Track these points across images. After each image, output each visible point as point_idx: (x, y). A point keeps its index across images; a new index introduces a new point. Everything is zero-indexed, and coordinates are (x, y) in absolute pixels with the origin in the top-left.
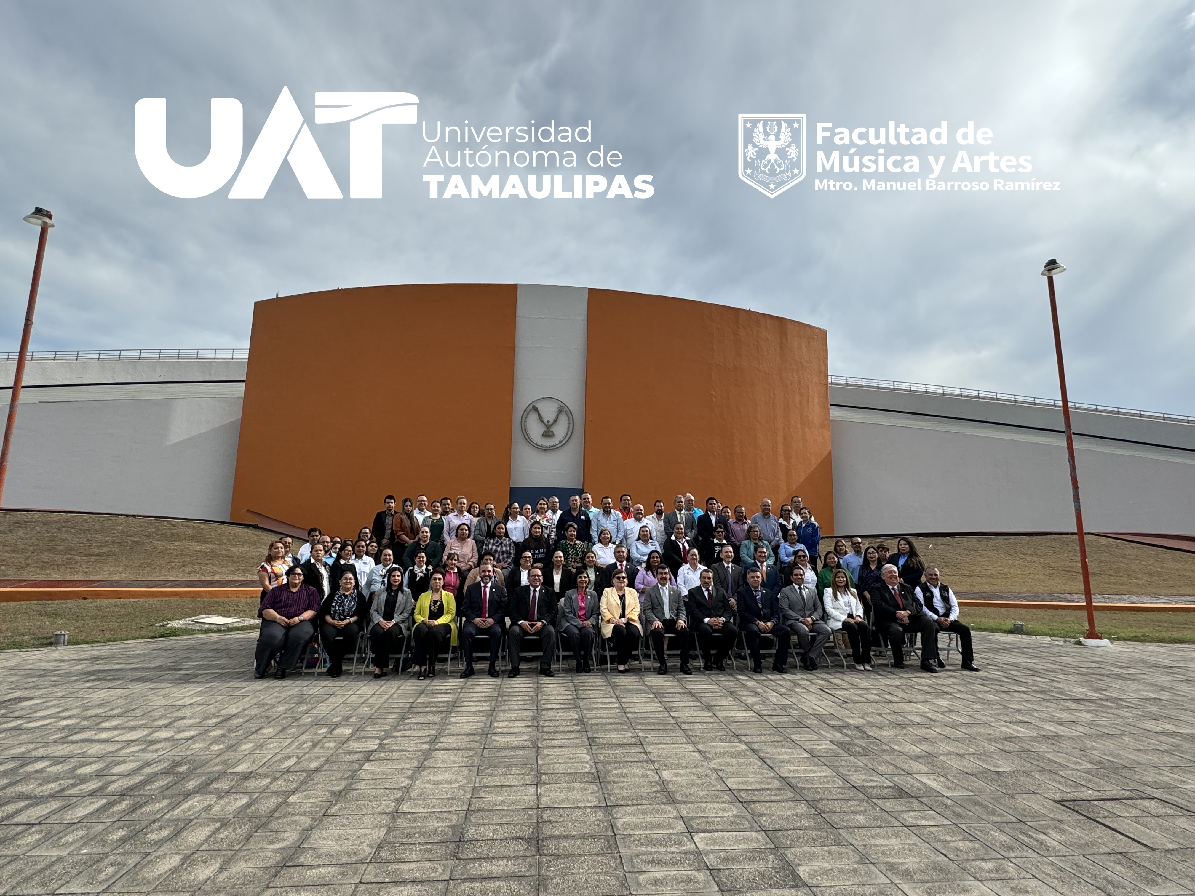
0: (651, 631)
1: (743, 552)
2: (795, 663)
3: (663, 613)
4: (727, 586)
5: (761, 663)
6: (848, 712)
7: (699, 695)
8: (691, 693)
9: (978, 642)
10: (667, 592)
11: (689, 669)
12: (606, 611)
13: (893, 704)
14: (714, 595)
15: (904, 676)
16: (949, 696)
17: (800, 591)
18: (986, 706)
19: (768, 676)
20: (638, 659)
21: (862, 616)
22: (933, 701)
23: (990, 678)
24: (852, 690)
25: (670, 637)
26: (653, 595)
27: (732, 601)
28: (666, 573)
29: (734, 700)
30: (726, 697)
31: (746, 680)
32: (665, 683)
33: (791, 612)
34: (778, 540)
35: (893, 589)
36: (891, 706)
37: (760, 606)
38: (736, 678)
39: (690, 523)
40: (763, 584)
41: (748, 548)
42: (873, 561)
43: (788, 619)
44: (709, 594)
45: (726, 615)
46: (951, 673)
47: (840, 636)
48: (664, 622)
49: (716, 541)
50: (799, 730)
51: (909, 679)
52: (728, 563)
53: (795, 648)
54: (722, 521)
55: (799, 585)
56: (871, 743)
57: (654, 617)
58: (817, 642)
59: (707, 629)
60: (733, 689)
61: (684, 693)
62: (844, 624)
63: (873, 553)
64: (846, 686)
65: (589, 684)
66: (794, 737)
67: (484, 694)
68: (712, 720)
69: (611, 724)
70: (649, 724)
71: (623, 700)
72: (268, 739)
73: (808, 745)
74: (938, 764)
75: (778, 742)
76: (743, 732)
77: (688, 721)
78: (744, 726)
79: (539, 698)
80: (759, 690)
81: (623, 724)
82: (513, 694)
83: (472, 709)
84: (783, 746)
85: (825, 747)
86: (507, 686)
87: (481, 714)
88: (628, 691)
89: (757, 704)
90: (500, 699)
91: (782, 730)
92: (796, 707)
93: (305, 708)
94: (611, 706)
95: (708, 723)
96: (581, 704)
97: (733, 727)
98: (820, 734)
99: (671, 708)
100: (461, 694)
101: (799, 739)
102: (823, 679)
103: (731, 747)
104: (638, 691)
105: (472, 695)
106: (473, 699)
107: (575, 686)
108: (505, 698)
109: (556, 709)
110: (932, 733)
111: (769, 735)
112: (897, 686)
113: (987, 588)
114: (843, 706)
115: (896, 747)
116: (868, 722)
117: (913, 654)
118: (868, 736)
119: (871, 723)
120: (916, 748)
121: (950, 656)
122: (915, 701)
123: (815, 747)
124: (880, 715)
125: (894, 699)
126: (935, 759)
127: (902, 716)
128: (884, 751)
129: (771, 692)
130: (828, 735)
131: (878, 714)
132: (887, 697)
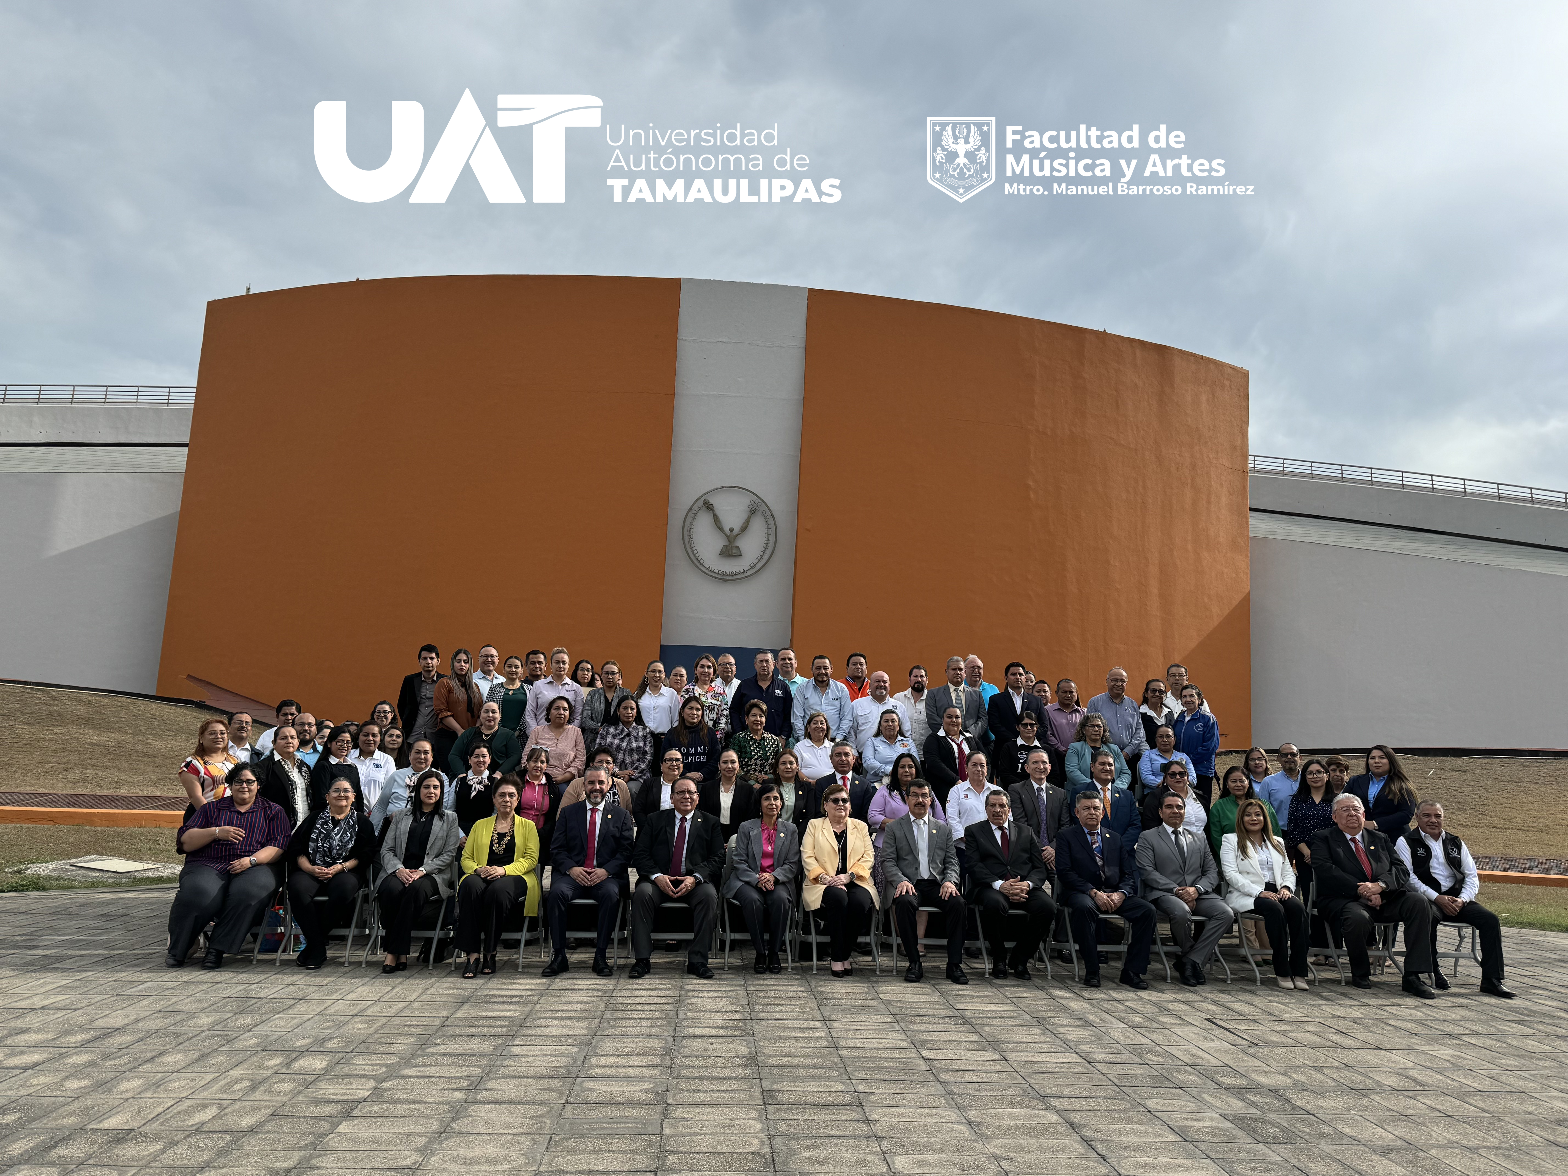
0: (894, 900)
1: (1072, 766)
2: (1163, 972)
3: (917, 869)
4: (1039, 824)
5: (1099, 968)
6: (1257, 1063)
7: (979, 1021)
8: (963, 1017)
9: (1515, 947)
10: (925, 829)
11: (963, 975)
12: (812, 861)
13: (1346, 1051)
14: (1013, 838)
15: (1370, 1001)
16: (1453, 1041)
17: (1177, 838)
18: (1523, 1061)
19: (1111, 992)
20: (869, 953)
21: (1293, 887)
22: (1423, 1048)
23: (1535, 1012)
24: (1267, 1024)
25: (930, 914)
26: (898, 834)
27: (1049, 851)
28: (924, 795)
29: (1044, 1034)
30: (1029, 1027)
31: (1070, 998)
32: (916, 998)
33: (1157, 876)
34: (1139, 745)
35: (1353, 840)
36: (1340, 1054)
37: (1100, 863)
38: (1050, 995)
39: (974, 709)
40: (1105, 822)
41: (1079, 755)
42: (1318, 788)
43: (1153, 889)
44: (1003, 835)
45: (1035, 877)
46: (1459, 1000)
47: (1250, 924)
48: (919, 884)
49: (1020, 741)
50: (1162, 1090)
51: (1378, 1007)
52: (1039, 781)
53: (1163, 944)
54: (1034, 706)
55: (1175, 826)
56: (1298, 1120)
57: (900, 874)
58: (1206, 933)
59: (998, 902)
60: (1043, 1014)
61: (950, 1017)
62: (1259, 901)
63: (1319, 772)
64: (1258, 1015)
65: (777, 994)
66: (1151, 1104)
67: (579, 1007)
68: (998, 1067)
69: (809, 1067)
70: (879, 1069)
71: (836, 1025)
72: (173, 1072)
73: (1177, 1120)
74: (1428, 1164)
75: (1120, 1111)
76: (1054, 1091)
77: (953, 1067)
78: (1059, 1081)
79: (681, 1015)
80: (1091, 1017)
81: (830, 1068)
82: (634, 1008)
83: (554, 1032)
84: (1128, 1120)
85: (1208, 1124)
86: (625, 993)
87: (570, 1041)
88: (848, 1008)
89: (1087, 1043)
90: (608, 1015)
91: (1129, 1091)
92: (1158, 1049)
93: (248, 1021)
94: (811, 1034)
95: (991, 1072)
96: (757, 1028)
97: (1037, 1082)
98: (1203, 1101)
99: (923, 1043)
100: (538, 1006)
101: (1159, 1107)
102: (1214, 1002)
103: (1030, 1117)
104: (865, 1010)
105: (558, 1007)
106: (559, 1014)
107: (749, 996)
108: (619, 1014)
109: (709, 1037)
110: (1416, 1107)
111: (1105, 1098)
112: (1354, 1020)
113: (1536, 851)
114: (1251, 1051)
115: (1347, 1130)
116: (1296, 1083)
117: (1389, 962)
118: (1295, 1108)
119: (1303, 1084)
120: (1385, 1134)
121: (1459, 968)
122: (1388, 1046)
123: (1190, 1123)
124: (1319, 1069)
125: (1346, 1042)
126: (1420, 1154)
127: (1360, 1073)
128: (1323, 1135)
129: (1115, 1021)
130: (1218, 1103)
131: (1315, 1068)
132: (1334, 1037)
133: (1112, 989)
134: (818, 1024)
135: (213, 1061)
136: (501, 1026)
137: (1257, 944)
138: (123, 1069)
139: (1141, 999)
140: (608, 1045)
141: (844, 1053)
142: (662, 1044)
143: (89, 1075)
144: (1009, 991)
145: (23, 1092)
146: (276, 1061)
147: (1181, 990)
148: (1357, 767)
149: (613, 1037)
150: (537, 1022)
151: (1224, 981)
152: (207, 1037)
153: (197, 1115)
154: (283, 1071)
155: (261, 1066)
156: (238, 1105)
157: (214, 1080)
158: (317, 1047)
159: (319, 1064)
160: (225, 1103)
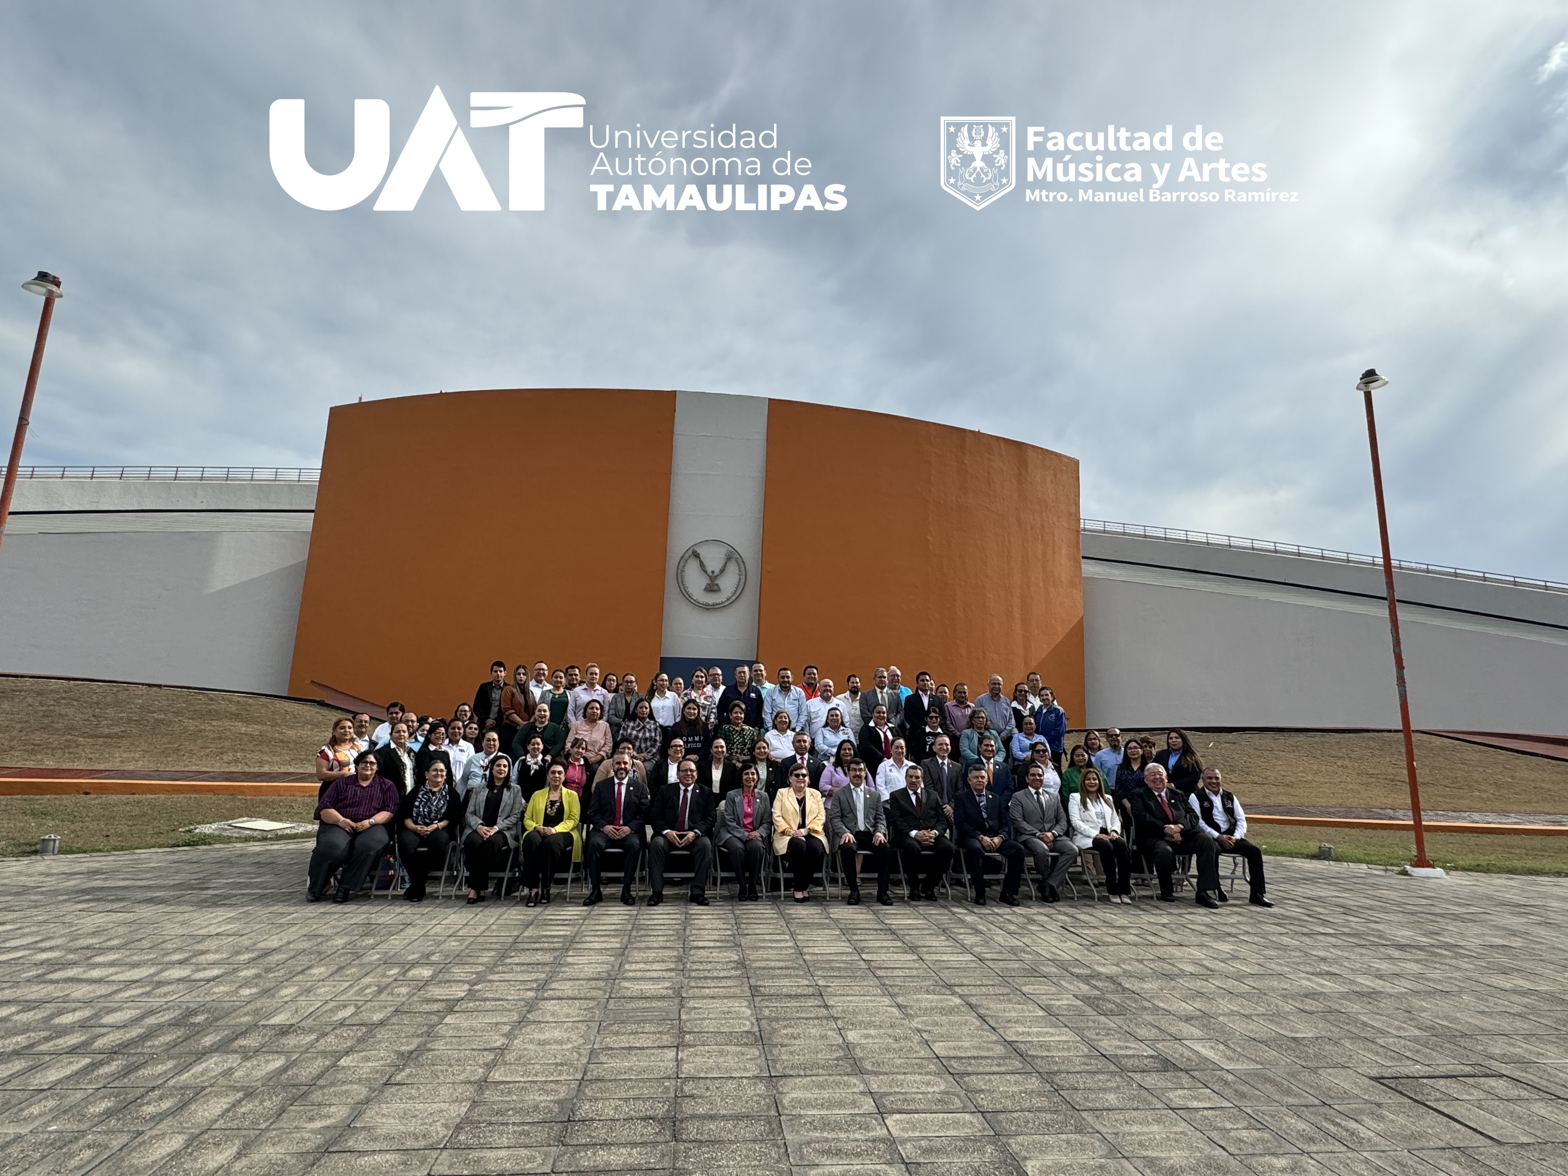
1: (964, 746)
2: (1029, 893)
3: (856, 823)
4: (942, 789)
5: (985, 891)
6: (1098, 958)
7: (901, 932)
8: (890, 929)
9: (1273, 870)
10: (862, 795)
11: (889, 899)
12: (780, 819)
13: (1158, 947)
14: (924, 800)
16: (1232, 939)
17: (1038, 797)
18: (1280, 952)
19: (994, 909)
20: (821, 885)
21: (1119, 831)
22: (1211, 944)
23: (1288, 917)
24: (1103, 929)
25: (865, 855)
26: (843, 798)
27: (948, 809)
28: (860, 770)
29: (948, 940)
30: (937, 935)
31: (965, 913)
32: (856, 917)
33: (1025, 825)
34: (1011, 730)
35: (1160, 796)
36: (1154, 950)
37: (985, 816)
38: (951, 911)
39: (895, 705)
40: (989, 787)
41: (970, 739)
42: (1135, 759)
43: (1021, 834)
44: (917, 798)
45: (940, 828)
46: (1236, 909)
48: (858, 834)
49: (928, 729)
50: (1032, 979)
51: (1180, 915)
52: (943, 758)
54: (938, 703)
55: (1037, 788)
56: (1127, 998)
57: (844, 827)
58: (1059, 865)
59: (913, 845)
60: (946, 926)
61: (881, 930)
62: (1096, 841)
63: (1135, 747)
64: (1097, 923)
65: (755, 916)
66: (1025, 989)
67: (613, 927)
68: (917, 965)
69: (782, 968)
70: (832, 969)
71: (800, 937)
72: (319, 981)
73: (1044, 1000)
74: (1217, 1027)
75: (1003, 995)
76: (957, 981)
77: (885, 966)
78: (960, 974)
79: (688, 933)
80: (980, 927)
81: (797, 969)
82: (653, 927)
83: (597, 946)
84: (1010, 1001)
85: (1066, 1002)
86: (645, 917)
87: (608, 953)
88: (806, 925)
89: (978, 946)
90: (634, 933)
91: (1010, 980)
92: (1028, 949)
93: (371, 941)
94: (782, 944)
95: (912, 969)
96: (743, 941)
97: (945, 975)
98: (1061, 986)
99: (863, 949)
100: (583, 927)
101: (1031, 991)
102: (1066, 914)
103: (941, 1001)
104: (821, 926)
105: (598, 927)
106: (599, 933)
107: (736, 918)
108: (642, 933)
109: (709, 948)
110: (1208, 987)
111: (992, 985)
112: (1164, 925)
113: (1285, 800)
114: (1093, 949)
115: (1161, 1005)
116: (1125, 971)
117: (1186, 883)
118: (1125, 989)
119: (1129, 971)
120: (1187, 1006)
121: (1234, 886)
122: (1188, 943)
123: (1052, 1002)
124: (1141, 961)
125: (1159, 941)
126: (1213, 1020)
127: (1169, 964)
128: (1145, 1008)
129: (997, 929)
130: (1072, 987)
131: (1137, 960)
132: (1151, 938)
133: (995, 906)
134: (787, 937)
135: (348, 972)
136: (559, 942)
137: (1094, 872)
138: (281, 980)
139: (1015, 913)
140: (637, 955)
141: (807, 957)
142: (675, 953)
143: (257, 985)
144: (922, 909)
145: (208, 999)
146: (394, 971)
147: (1043, 906)
148: (1161, 743)
149: (640, 949)
150: (584, 939)
151: (1073, 899)
152: (343, 954)
153: (340, 1013)
154: (401, 978)
155: (384, 976)
156: (369, 1005)
157: (350, 986)
158: (425, 960)
159: (426, 973)
160: (360, 1003)
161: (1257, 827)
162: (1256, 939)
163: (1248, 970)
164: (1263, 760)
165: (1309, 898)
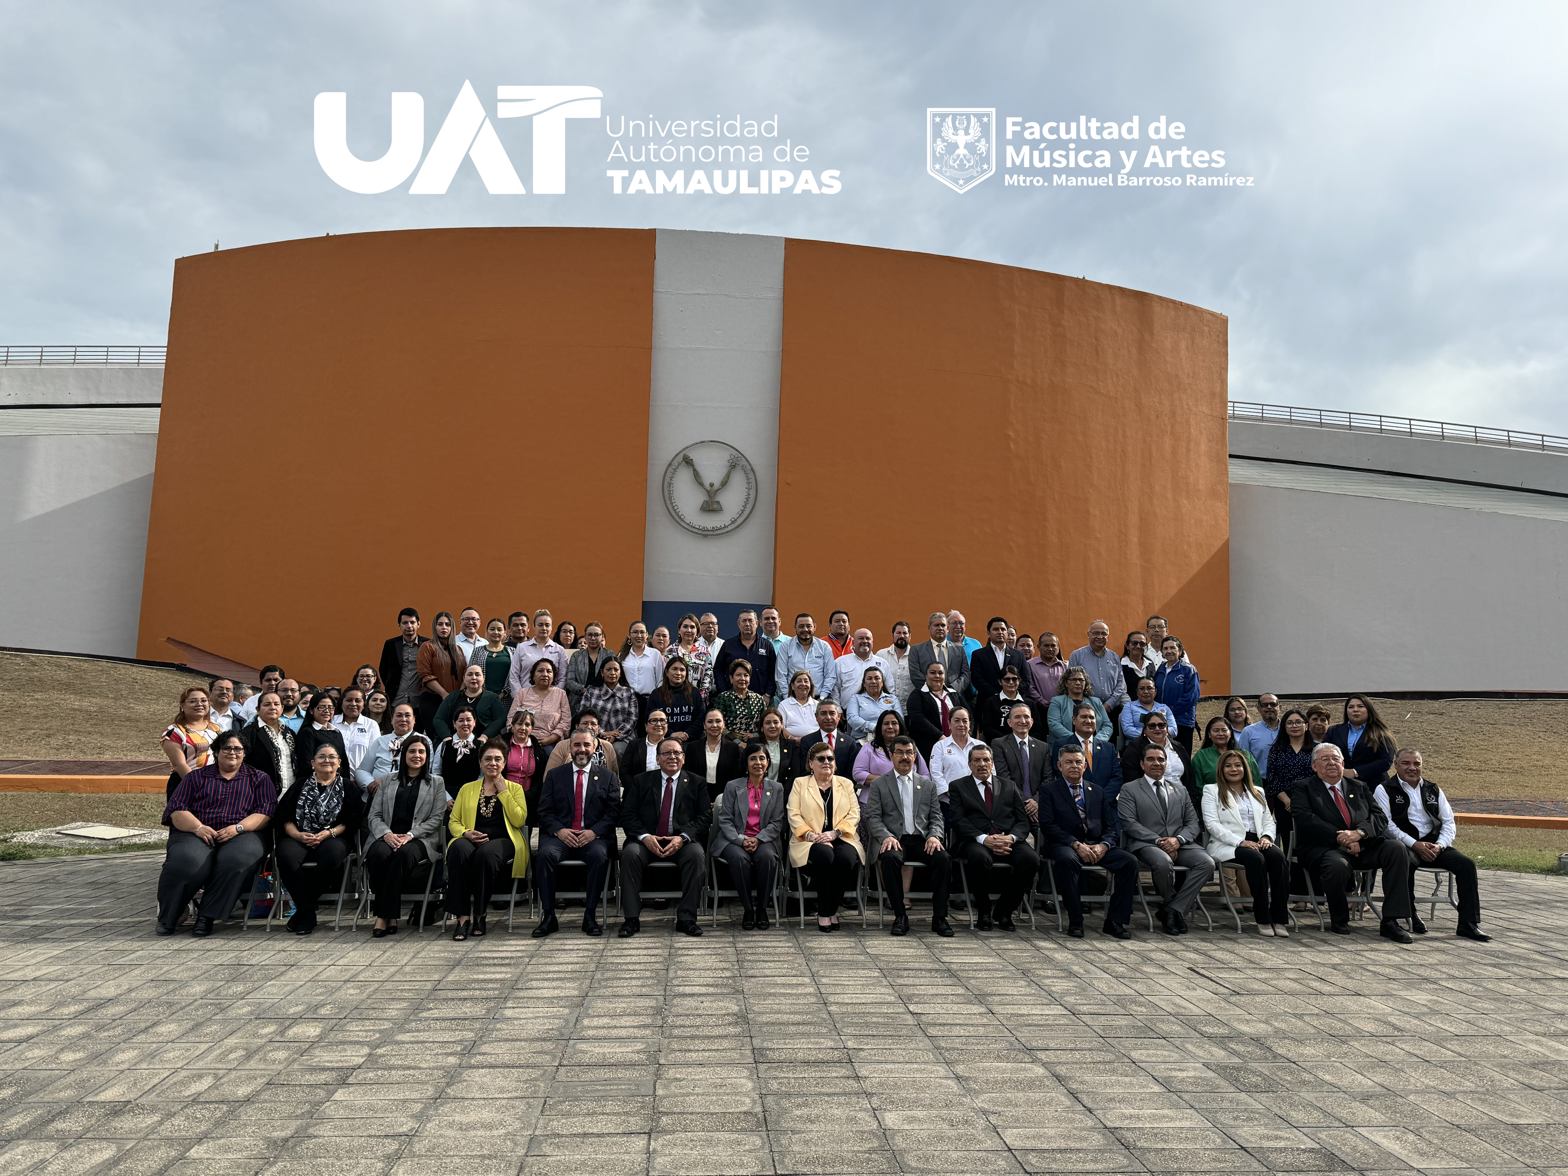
0: (880, 855)
1: (1054, 719)
2: (1146, 922)
4: (1022, 777)
6: (1239, 1011)
7: (965, 974)
8: (949, 970)
9: (1491, 889)
10: (910, 786)
12: (798, 819)
13: (1325, 998)
14: (997, 792)
15: (1350, 947)
16: (1432, 986)
17: (1158, 790)
18: (1499, 1004)
19: (1095, 943)
20: (855, 908)
21: (1273, 837)
22: (1402, 993)
23: (1511, 955)
24: (1249, 972)
25: (916, 868)
26: (884, 790)
27: (1033, 804)
28: (909, 752)
29: (1029, 986)
30: (1015, 979)
31: (1054, 949)
32: (902, 952)
33: (1139, 827)
34: (1120, 697)
35: (1333, 789)
36: (1320, 1001)
37: (1083, 816)
38: (1035, 946)
39: (957, 664)
40: (1087, 775)
41: (1062, 709)
42: (1297, 738)
43: (1135, 840)
44: (987, 790)
45: (1018, 830)
46: (1436, 944)
47: (1231, 873)
48: (905, 839)
49: (1003, 696)
50: (1146, 1041)
51: (1357, 953)
52: (1022, 735)
53: (1146, 893)
54: (1016, 660)
55: (1157, 778)
56: (1278, 1068)
57: (885, 830)
58: (1188, 882)
59: (982, 856)
60: (1028, 965)
61: (937, 971)
62: (1240, 850)
63: (1298, 721)
64: (1239, 963)
65: (764, 951)
66: (1135, 1055)
67: (570, 967)
68: (985, 1020)
69: (798, 1024)
70: (867, 1025)
71: (824, 980)
72: (168, 1042)
73: (1160, 1070)
74: (1406, 1109)
75: (1106, 1063)
76: (1040, 1044)
77: (940, 1021)
78: (1045, 1034)
79: (671, 974)
80: (1076, 968)
81: (820, 1025)
82: (624, 967)
83: (547, 993)
84: (1114, 1071)
85: (1192, 1073)
86: (615, 952)
87: (561, 1003)
88: (834, 964)
89: (1072, 994)
90: (598, 975)
91: (1114, 1042)
92: (1141, 999)
93: (241, 988)
94: (800, 991)
95: (978, 1025)
96: (747, 985)
97: (1024, 1034)
98: (1185, 1050)
99: (910, 997)
100: (529, 967)
101: (1143, 1058)
102: (1196, 951)
103: (1017, 1071)
104: (853, 965)
105: (549, 968)
106: (550, 976)
107: (738, 952)
108: (609, 974)
109: (699, 995)
110: (1395, 1052)
111: (1090, 1050)
112: (1334, 967)
113: (1510, 793)
114: (1233, 999)
115: (1327, 1077)
116: (1277, 1031)
117: (1367, 907)
118: (1276, 1056)
119: (1284, 1032)
120: (1365, 1081)
121: (1436, 913)
122: (1367, 992)
123: (1174, 1074)
124: (1300, 1017)
125: (1326, 988)
126: (1400, 1100)
127: (1340, 1020)
128: (1304, 1083)
129: (1099, 972)
130: (1200, 1053)
131: (1295, 1015)
132: (1316, 984)
133: (1096, 939)
134: (807, 980)
135: (207, 1031)
136: (493, 989)
137: (1238, 892)
138: (116, 1040)
139: (1124, 949)
140: (600, 1006)
141: (833, 1008)
142: (653, 1003)
143: (84, 1047)
144: (994, 943)
145: (18, 1065)
146: (270, 1029)
147: (1163, 939)
148: (1336, 715)
149: (604, 997)
150: (529, 984)
151: (1206, 929)
152: (201, 1005)
153: (193, 1086)
154: (278, 1038)
155: (255, 1035)
156: (233, 1074)
157: (210, 1049)
158: (311, 1014)
159: (312, 1031)
160: (221, 1072)
161: (1470, 830)
162: (1465, 986)
163: (1452, 1030)
164: (1481, 737)
165: (1542, 929)
